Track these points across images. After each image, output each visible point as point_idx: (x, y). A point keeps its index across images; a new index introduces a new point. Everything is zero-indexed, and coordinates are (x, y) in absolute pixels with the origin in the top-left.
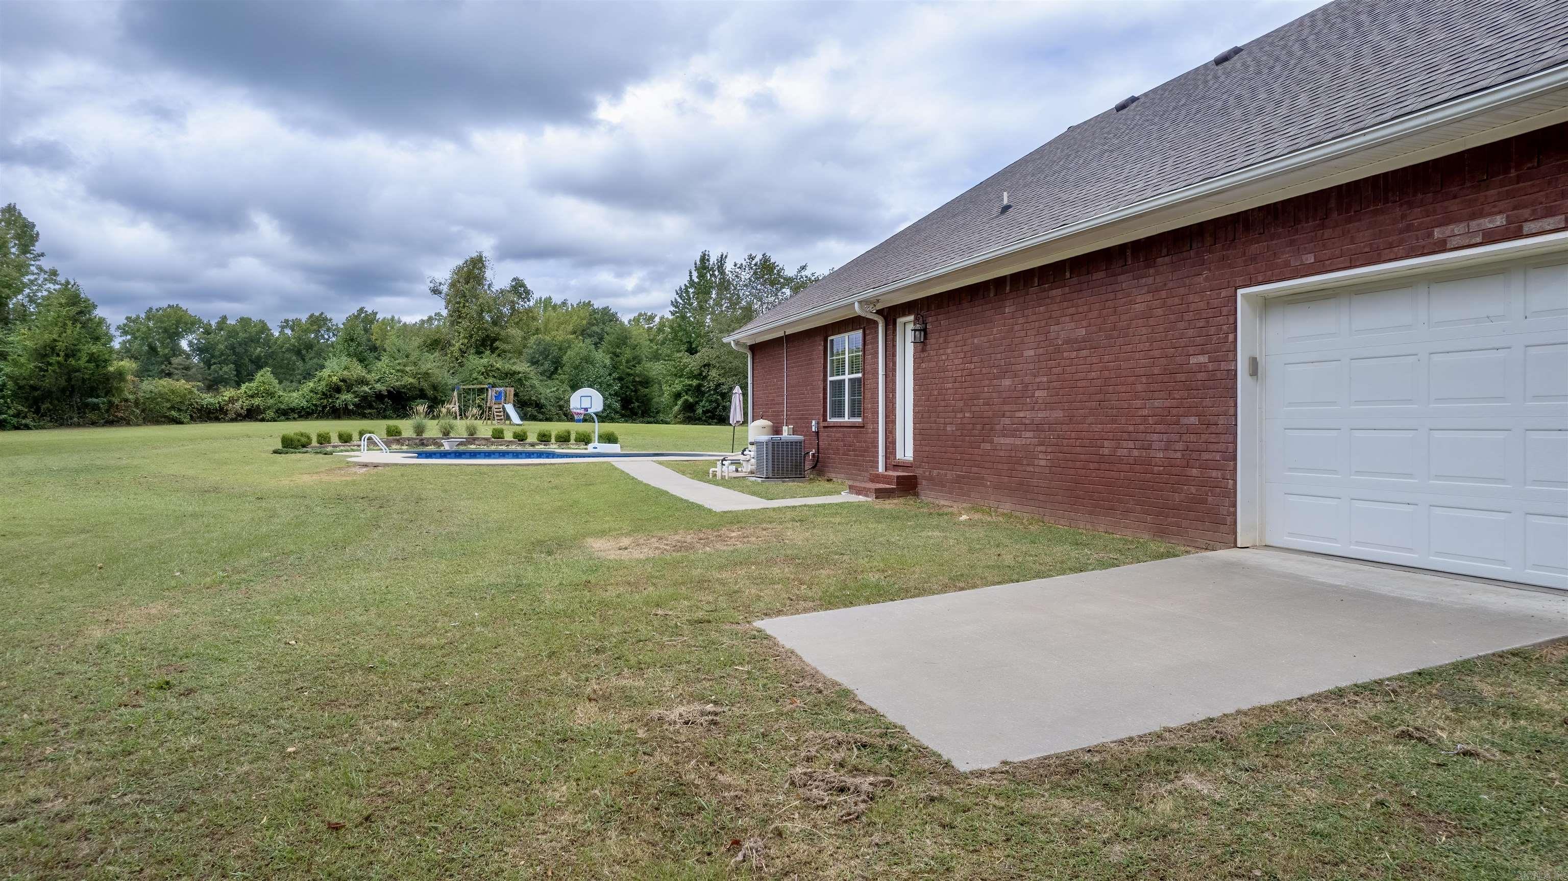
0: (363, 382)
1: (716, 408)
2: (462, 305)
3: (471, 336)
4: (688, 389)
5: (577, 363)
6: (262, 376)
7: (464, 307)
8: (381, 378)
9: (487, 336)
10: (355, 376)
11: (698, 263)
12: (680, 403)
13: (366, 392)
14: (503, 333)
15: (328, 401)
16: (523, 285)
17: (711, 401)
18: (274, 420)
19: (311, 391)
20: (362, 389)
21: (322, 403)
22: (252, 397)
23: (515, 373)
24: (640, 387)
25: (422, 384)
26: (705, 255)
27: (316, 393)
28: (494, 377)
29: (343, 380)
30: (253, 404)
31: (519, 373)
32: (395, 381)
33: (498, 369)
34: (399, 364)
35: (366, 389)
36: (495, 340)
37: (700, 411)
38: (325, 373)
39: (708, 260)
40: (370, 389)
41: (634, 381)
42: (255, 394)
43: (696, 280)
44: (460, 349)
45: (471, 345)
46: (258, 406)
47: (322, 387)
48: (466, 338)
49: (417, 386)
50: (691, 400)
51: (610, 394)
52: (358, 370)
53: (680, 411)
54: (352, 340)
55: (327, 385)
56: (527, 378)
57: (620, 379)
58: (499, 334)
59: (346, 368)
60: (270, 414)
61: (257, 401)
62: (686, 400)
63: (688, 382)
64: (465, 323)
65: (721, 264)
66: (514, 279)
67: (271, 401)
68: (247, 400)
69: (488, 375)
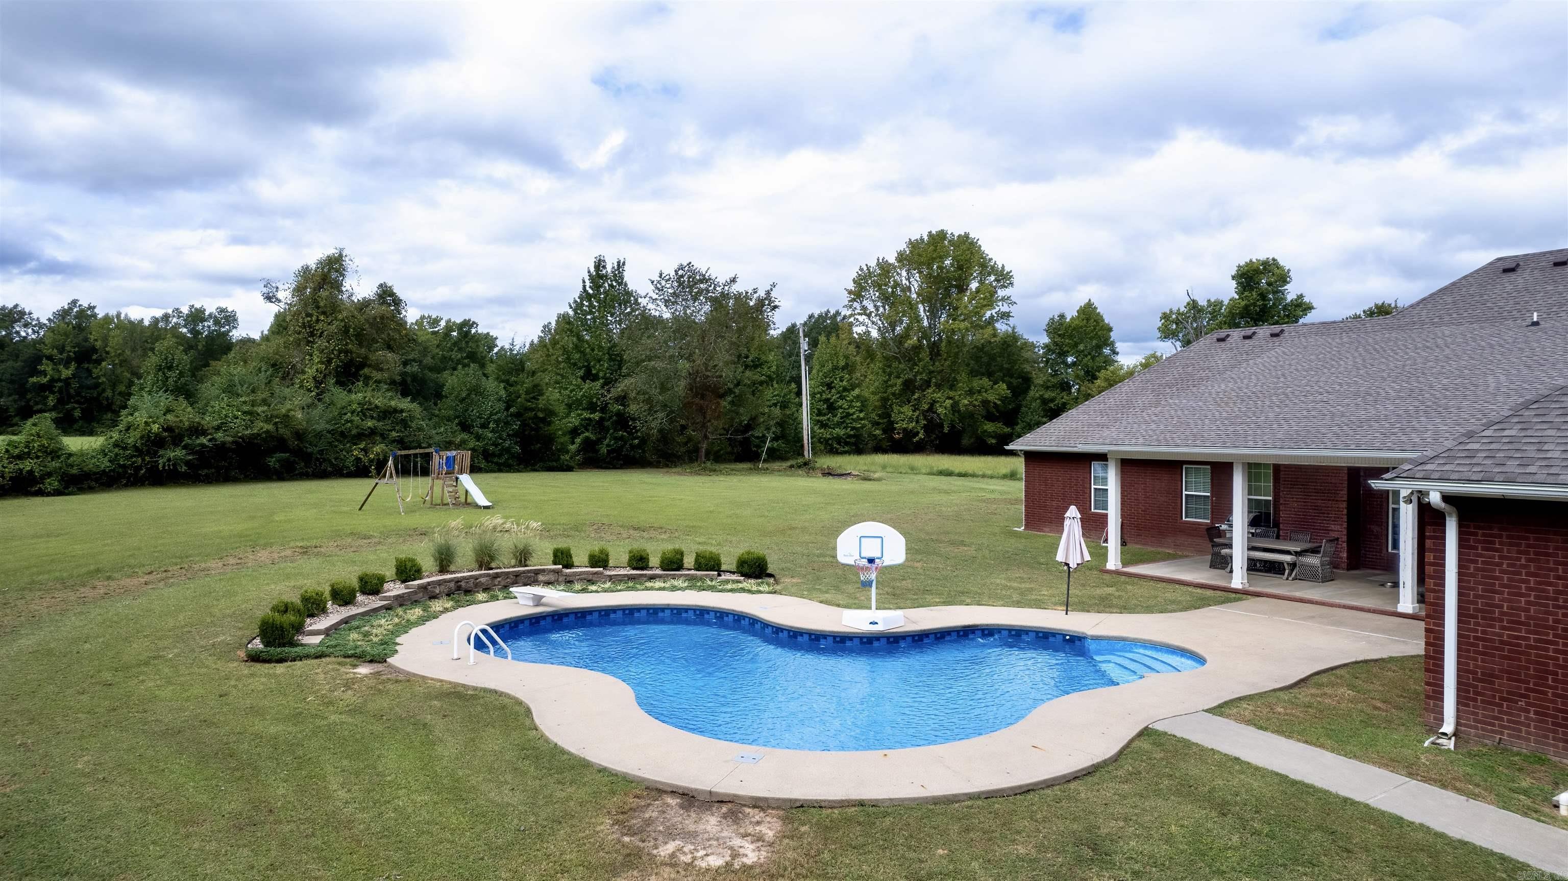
0: (197, 430)
1: (622, 446)
2: (314, 318)
3: (329, 361)
4: (587, 424)
5: (464, 395)
6: (34, 425)
7: (318, 321)
8: (222, 423)
9: (352, 360)
10: (187, 424)
11: (592, 270)
12: (578, 440)
13: (203, 445)
14: (373, 357)
15: (143, 460)
16: (392, 294)
17: (616, 439)
18: (58, 493)
19: (116, 445)
20: (198, 442)
21: (134, 463)
22: (20, 457)
23: (395, 411)
24: (542, 425)
25: (281, 431)
26: (600, 260)
27: (125, 449)
28: (372, 418)
29: (169, 429)
30: (21, 470)
31: (402, 411)
32: (240, 428)
33: (377, 407)
34: (245, 402)
35: (204, 440)
36: (363, 365)
37: (604, 450)
38: (140, 418)
39: (604, 267)
40: (210, 440)
41: (536, 417)
42: (24, 453)
43: (591, 291)
44: (314, 378)
45: (330, 373)
46: (31, 472)
47: (133, 438)
48: (321, 362)
49: (275, 434)
50: (593, 437)
51: (508, 435)
52: (185, 414)
53: (579, 451)
54: (170, 368)
55: (142, 438)
56: (412, 418)
57: (518, 415)
58: (366, 358)
59: (168, 411)
60: (53, 483)
61: (27, 465)
62: (587, 438)
63: (586, 415)
64: (321, 343)
65: (619, 272)
66: (381, 285)
67: (55, 464)
68: (11, 463)
69: (364, 415)
